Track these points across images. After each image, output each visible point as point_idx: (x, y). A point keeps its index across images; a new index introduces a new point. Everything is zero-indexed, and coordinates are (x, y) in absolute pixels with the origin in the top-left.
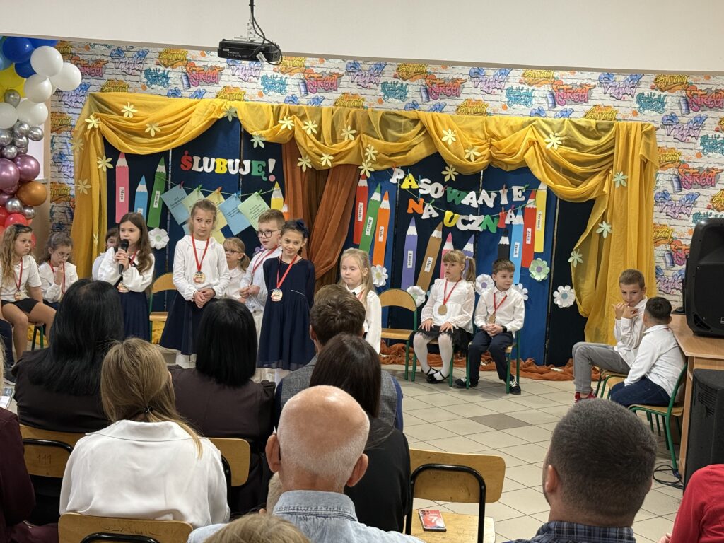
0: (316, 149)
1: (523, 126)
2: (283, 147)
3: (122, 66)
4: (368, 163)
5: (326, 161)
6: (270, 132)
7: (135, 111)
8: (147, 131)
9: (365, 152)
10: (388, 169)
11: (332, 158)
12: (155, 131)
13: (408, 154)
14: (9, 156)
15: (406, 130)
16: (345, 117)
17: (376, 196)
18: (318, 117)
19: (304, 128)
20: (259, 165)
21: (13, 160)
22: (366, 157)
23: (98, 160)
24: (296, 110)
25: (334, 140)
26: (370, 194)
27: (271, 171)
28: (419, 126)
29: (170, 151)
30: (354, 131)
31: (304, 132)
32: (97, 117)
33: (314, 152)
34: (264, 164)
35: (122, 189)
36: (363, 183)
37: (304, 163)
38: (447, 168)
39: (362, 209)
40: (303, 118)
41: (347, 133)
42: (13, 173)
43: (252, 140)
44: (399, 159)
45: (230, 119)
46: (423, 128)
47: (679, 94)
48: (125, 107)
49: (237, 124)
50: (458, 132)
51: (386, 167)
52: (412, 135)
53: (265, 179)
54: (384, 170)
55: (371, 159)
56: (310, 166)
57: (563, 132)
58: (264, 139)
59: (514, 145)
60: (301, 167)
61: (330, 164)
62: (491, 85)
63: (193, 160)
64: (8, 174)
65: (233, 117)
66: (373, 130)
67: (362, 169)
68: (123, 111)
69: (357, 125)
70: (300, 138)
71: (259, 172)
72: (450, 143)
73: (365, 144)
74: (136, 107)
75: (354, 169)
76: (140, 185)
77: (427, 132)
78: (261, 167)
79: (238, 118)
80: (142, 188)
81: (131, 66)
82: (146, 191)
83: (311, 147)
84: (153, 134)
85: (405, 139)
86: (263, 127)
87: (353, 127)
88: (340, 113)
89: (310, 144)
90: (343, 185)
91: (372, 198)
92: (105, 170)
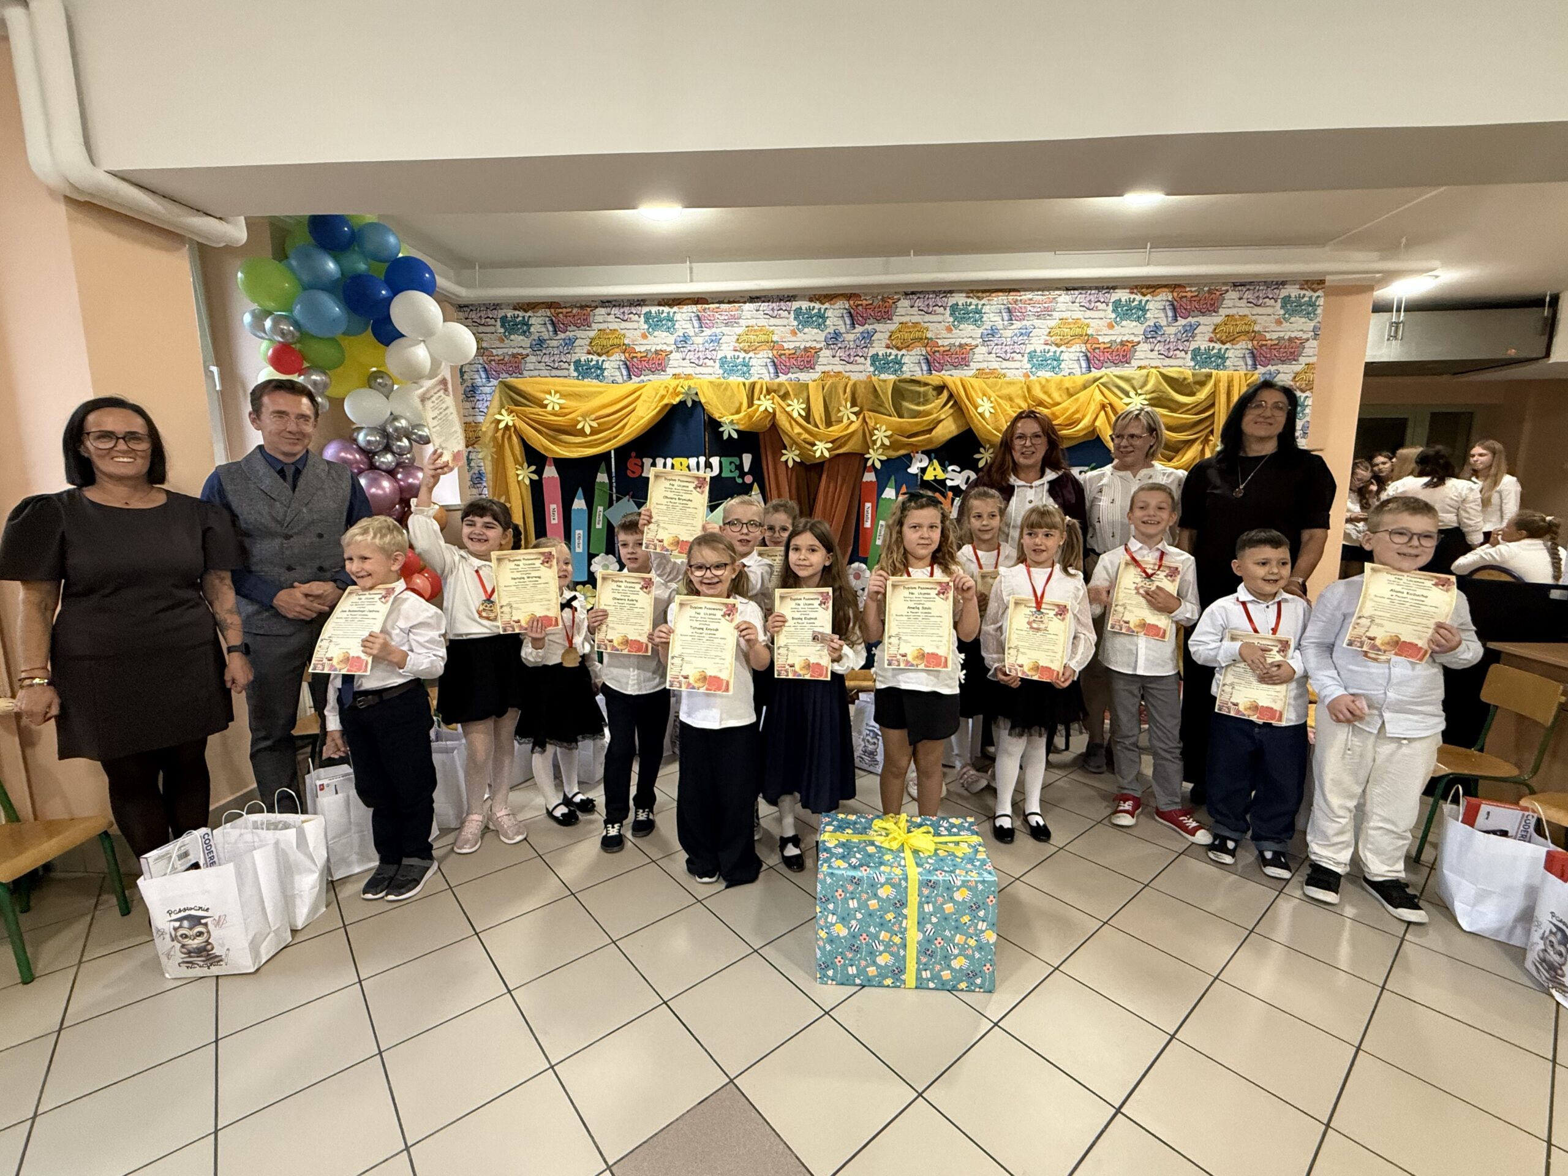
0: (805, 436)
1: (1085, 387)
2: (761, 437)
3: (546, 359)
4: (878, 449)
5: (821, 450)
6: (745, 416)
7: (562, 401)
8: (579, 426)
9: (872, 435)
10: (904, 456)
11: (830, 445)
12: (591, 426)
13: (934, 433)
14: (384, 467)
15: (926, 402)
16: (841, 392)
17: (889, 493)
18: (805, 395)
19: (789, 409)
20: (731, 463)
21: (391, 473)
22: (874, 442)
23: (517, 469)
24: (775, 387)
25: (829, 423)
26: (881, 491)
27: (746, 468)
28: (945, 395)
29: (613, 452)
30: (856, 409)
31: (789, 415)
32: (510, 412)
33: (805, 441)
34: (736, 460)
35: (553, 506)
36: (869, 477)
37: (790, 456)
38: (982, 450)
39: (870, 512)
40: (785, 396)
41: (847, 412)
42: (388, 490)
43: (721, 429)
44: (919, 441)
45: (689, 404)
46: (951, 396)
47: (1243, 345)
48: (548, 396)
49: (699, 409)
50: (996, 400)
51: (902, 452)
52: (936, 406)
53: (739, 481)
54: (899, 458)
55: (883, 444)
56: (798, 460)
57: (1149, 387)
58: (737, 427)
59: (1077, 412)
60: (786, 462)
61: (827, 454)
62: (1009, 349)
63: (643, 463)
64: (380, 492)
65: (693, 401)
66: (881, 405)
67: (869, 459)
68: (546, 402)
69: (859, 401)
70: (783, 421)
71: (731, 471)
72: (987, 415)
73: (871, 423)
74: (563, 396)
75: (859, 460)
76: (576, 500)
77: (955, 402)
78: (733, 465)
79: (700, 402)
80: (579, 504)
81: (557, 358)
82: (585, 507)
83: (799, 434)
84: (588, 430)
85: (928, 413)
86: (733, 411)
87: (853, 405)
88: (834, 387)
89: (798, 430)
90: (844, 480)
91: (883, 496)
92: (527, 482)
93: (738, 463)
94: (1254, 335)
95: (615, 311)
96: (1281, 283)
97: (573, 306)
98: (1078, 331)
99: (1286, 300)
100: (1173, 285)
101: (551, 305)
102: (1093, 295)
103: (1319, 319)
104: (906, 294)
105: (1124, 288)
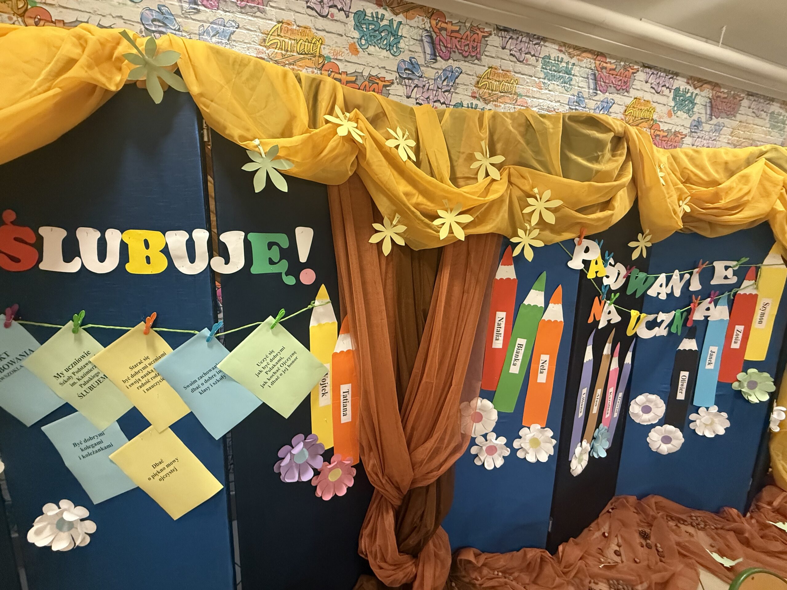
0: (419, 198)
2: (334, 196)
4: (532, 229)
5: (450, 225)
9: (523, 205)
10: (567, 242)
11: (463, 218)
13: (607, 209)
15: (602, 158)
17: (535, 298)
18: (411, 125)
19: (391, 144)
20: (270, 245)
22: (528, 217)
26: (522, 295)
27: (303, 257)
28: (624, 151)
30: (499, 159)
31: (389, 155)
33: (417, 208)
34: (283, 240)
36: (505, 273)
37: (388, 235)
38: (639, 236)
39: (503, 325)
40: (378, 120)
41: (485, 162)
43: (248, 167)
44: (595, 219)
45: (158, 97)
46: (629, 154)
49: (186, 115)
53: (290, 281)
54: (559, 244)
56: (401, 242)
58: (286, 167)
60: (380, 244)
61: (459, 234)
63: (40, 239)
65: (169, 92)
67: (517, 244)
71: (271, 262)
73: (524, 186)
78: (275, 248)
79: (188, 95)
83: (408, 194)
85: (604, 177)
87: (493, 152)
89: (403, 185)
91: (526, 302)
93: (285, 244)
98: (647, 114)
100: (714, 83)
102: (662, 78)
104: (499, 29)
105: (683, 77)
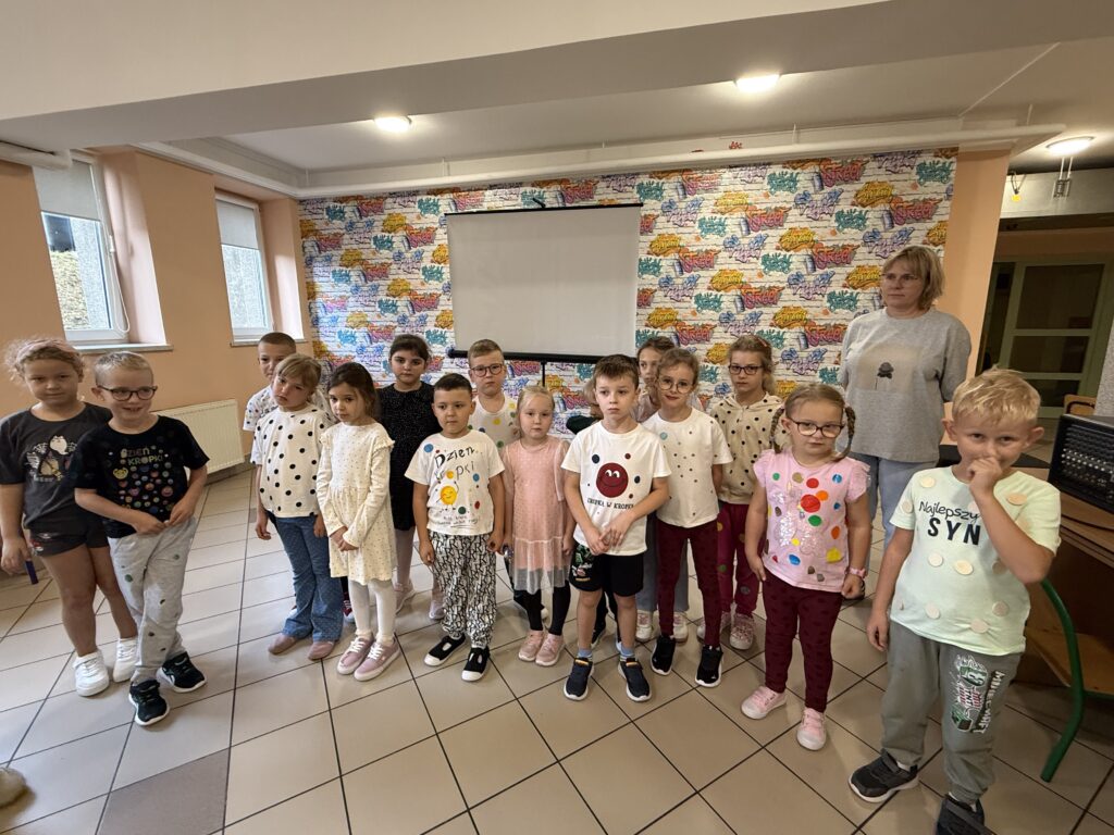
3: (356, 236)
47: (882, 207)
62: (683, 218)
81: (362, 235)
94: (890, 199)
95: (399, 200)
96: (917, 153)
97: (371, 198)
98: (740, 201)
99: (922, 167)
100: (821, 160)
101: (357, 198)
102: (751, 171)
103: (951, 182)
104: (603, 177)
105: (778, 164)
